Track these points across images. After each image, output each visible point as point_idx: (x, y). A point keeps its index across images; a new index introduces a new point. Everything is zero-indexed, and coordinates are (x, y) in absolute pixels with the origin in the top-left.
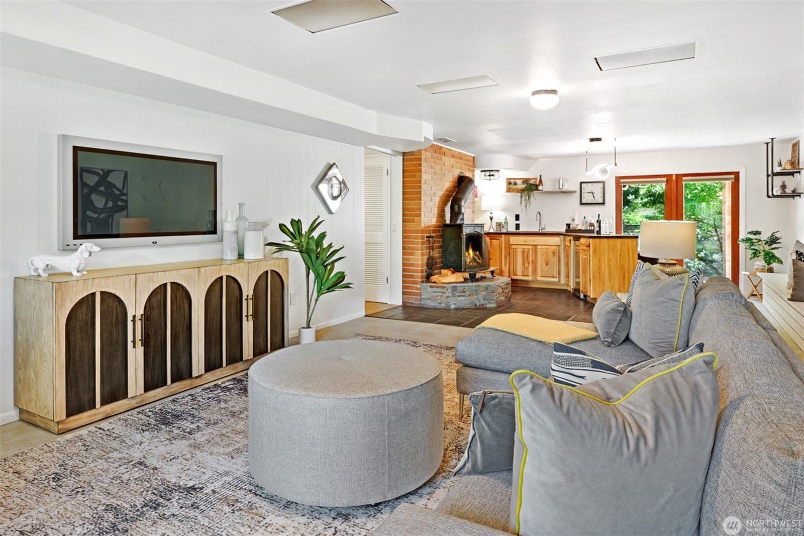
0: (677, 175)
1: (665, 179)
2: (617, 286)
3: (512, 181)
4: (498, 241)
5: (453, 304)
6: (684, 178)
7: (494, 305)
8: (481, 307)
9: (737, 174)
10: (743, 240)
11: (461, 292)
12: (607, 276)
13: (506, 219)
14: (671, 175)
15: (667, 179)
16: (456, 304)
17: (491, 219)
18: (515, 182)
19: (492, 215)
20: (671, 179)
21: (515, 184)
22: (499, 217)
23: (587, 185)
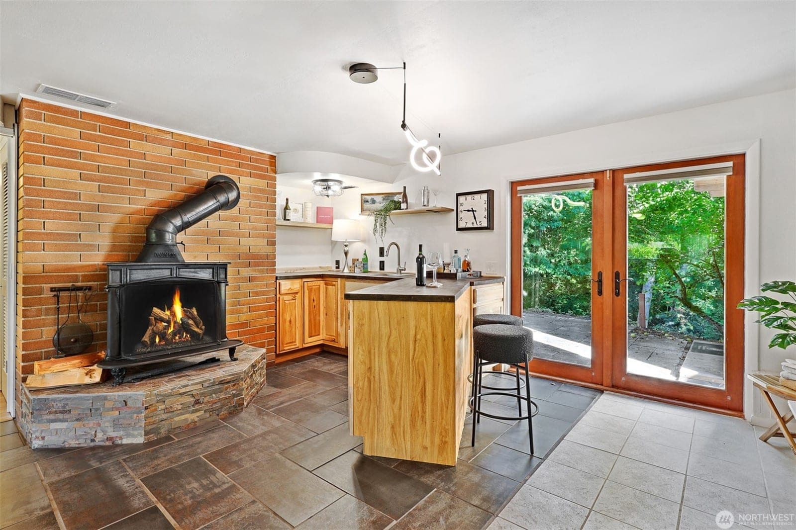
0: (614, 171)
1: (592, 180)
2: (408, 414)
3: (369, 198)
4: (334, 287)
5: (37, 438)
6: (626, 176)
7: (140, 440)
8: (108, 443)
9: (739, 160)
10: (752, 303)
11: (56, 412)
12: (385, 388)
13: (365, 254)
14: (603, 172)
15: (596, 180)
16: (43, 438)
17: (346, 254)
18: (373, 199)
19: (346, 249)
20: (603, 179)
21: (374, 202)
22: (357, 250)
23: (466, 199)
